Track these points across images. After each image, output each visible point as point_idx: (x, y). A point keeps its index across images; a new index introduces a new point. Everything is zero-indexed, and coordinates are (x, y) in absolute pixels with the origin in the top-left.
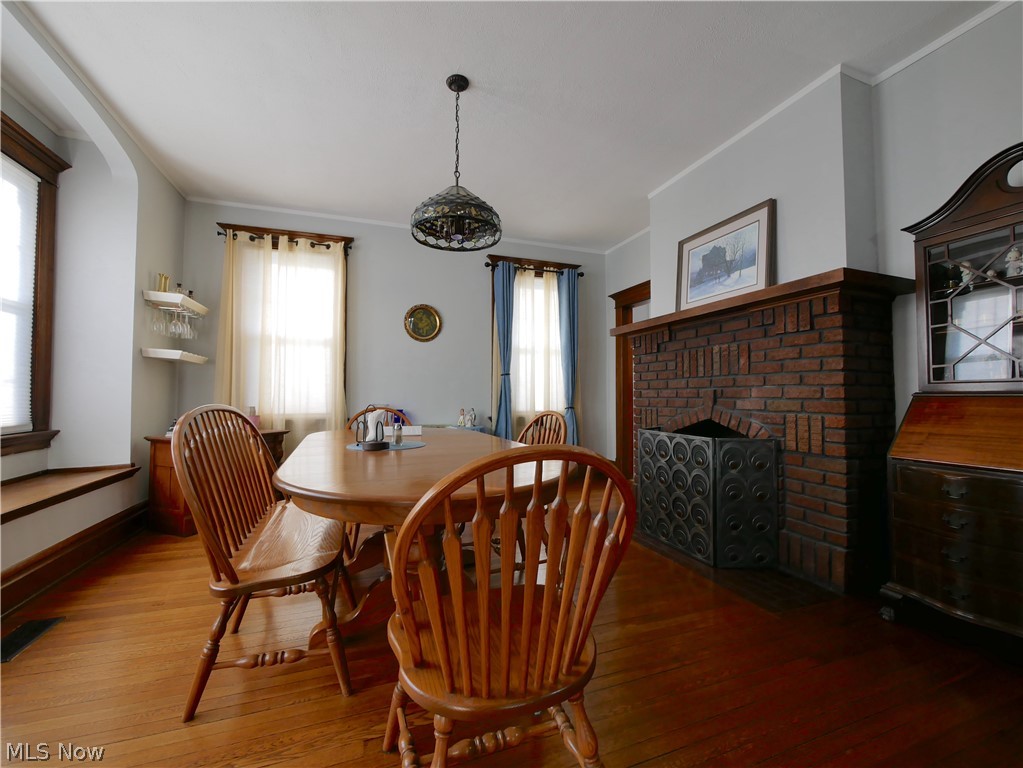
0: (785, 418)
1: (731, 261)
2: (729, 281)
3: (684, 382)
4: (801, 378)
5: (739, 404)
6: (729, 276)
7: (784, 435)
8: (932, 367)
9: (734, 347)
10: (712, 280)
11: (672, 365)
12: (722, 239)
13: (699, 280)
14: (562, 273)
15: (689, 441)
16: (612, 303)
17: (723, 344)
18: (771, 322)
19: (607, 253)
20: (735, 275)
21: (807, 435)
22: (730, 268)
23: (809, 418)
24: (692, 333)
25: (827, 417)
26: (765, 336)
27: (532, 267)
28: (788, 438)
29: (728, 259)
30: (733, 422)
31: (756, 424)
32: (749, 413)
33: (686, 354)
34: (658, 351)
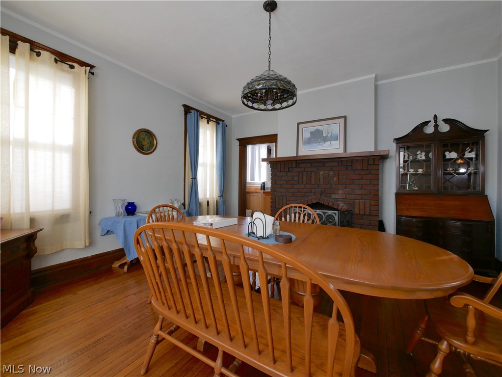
0: (354, 201)
1: (326, 137)
2: (324, 145)
3: (303, 186)
4: (362, 187)
5: (333, 196)
6: (325, 143)
7: (354, 208)
8: (400, 185)
9: (331, 173)
10: (315, 143)
11: (296, 178)
12: (322, 127)
13: (308, 142)
14: (219, 124)
15: (324, 213)
16: (238, 143)
17: (325, 171)
18: (351, 164)
19: (233, 116)
20: (328, 143)
21: (363, 208)
22: (325, 140)
23: (365, 202)
24: (310, 165)
25: (372, 201)
26: (346, 170)
27: (206, 117)
28: (355, 209)
29: (324, 135)
30: (330, 203)
31: (341, 204)
32: (337, 200)
33: (305, 173)
34: (288, 171)
